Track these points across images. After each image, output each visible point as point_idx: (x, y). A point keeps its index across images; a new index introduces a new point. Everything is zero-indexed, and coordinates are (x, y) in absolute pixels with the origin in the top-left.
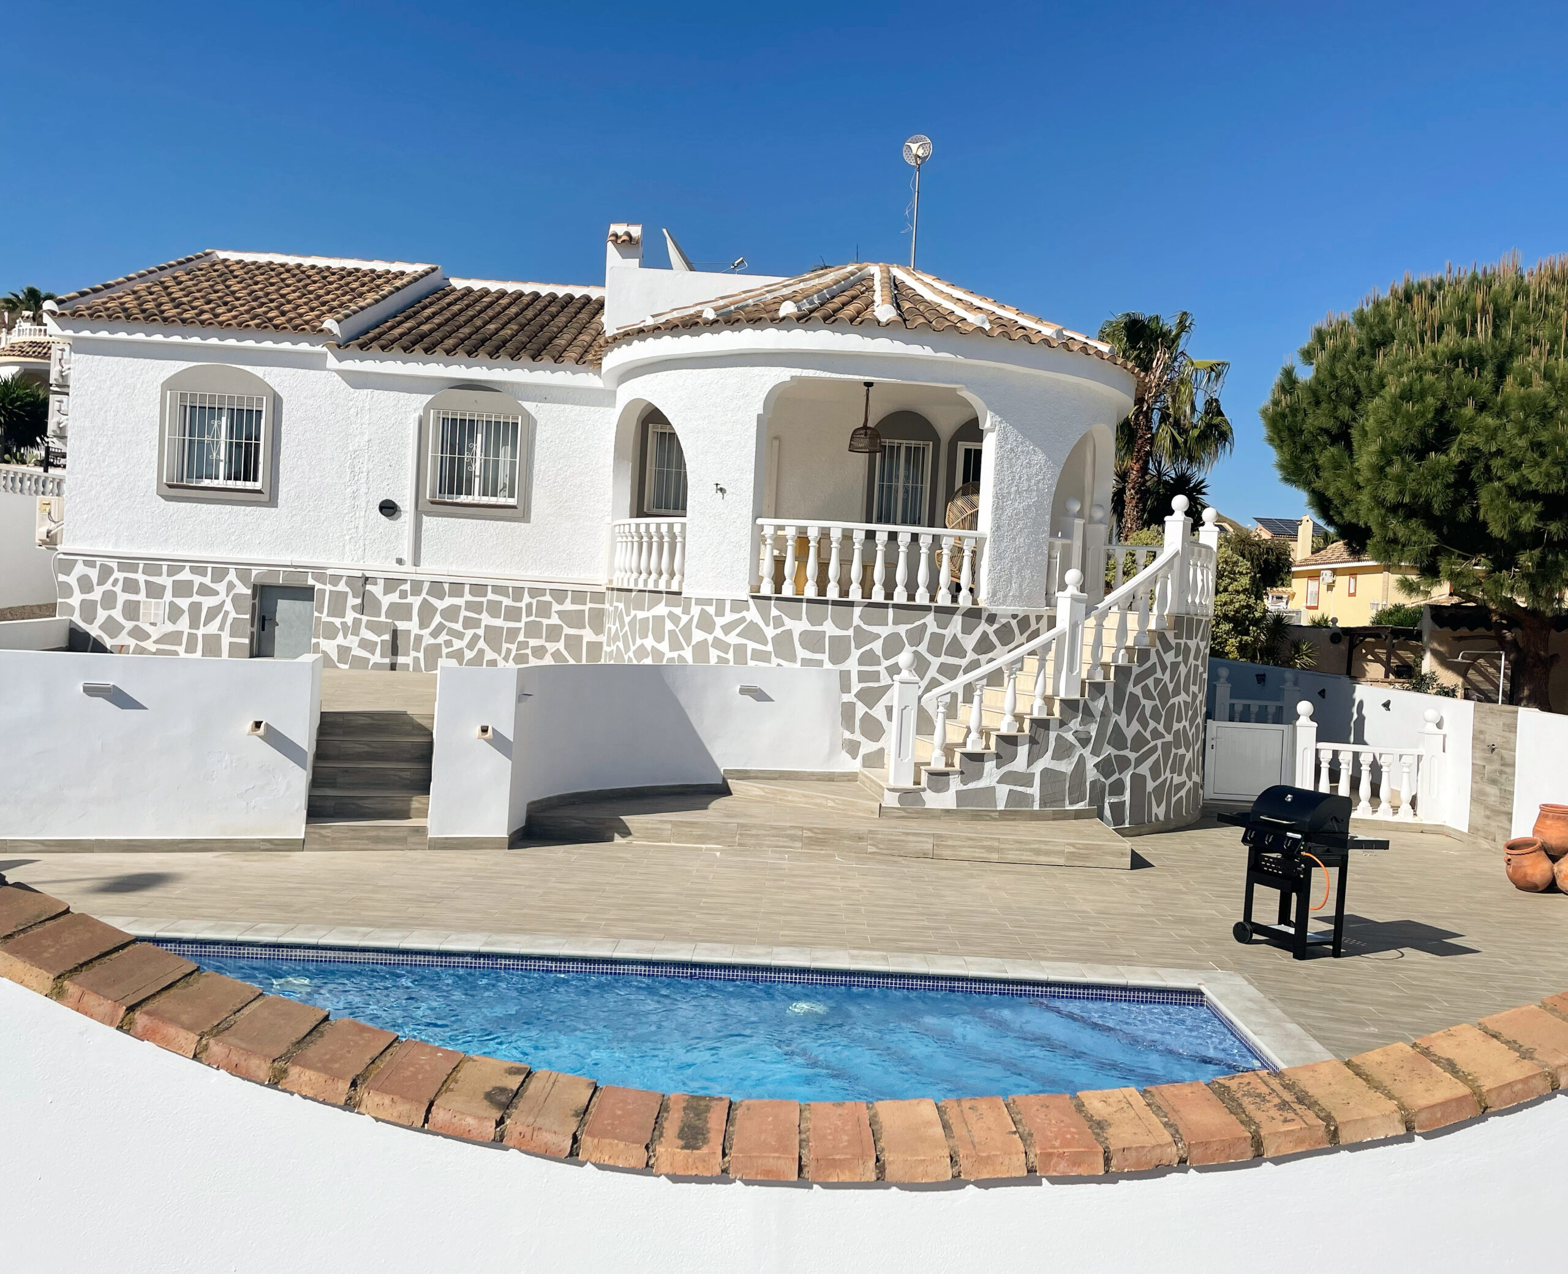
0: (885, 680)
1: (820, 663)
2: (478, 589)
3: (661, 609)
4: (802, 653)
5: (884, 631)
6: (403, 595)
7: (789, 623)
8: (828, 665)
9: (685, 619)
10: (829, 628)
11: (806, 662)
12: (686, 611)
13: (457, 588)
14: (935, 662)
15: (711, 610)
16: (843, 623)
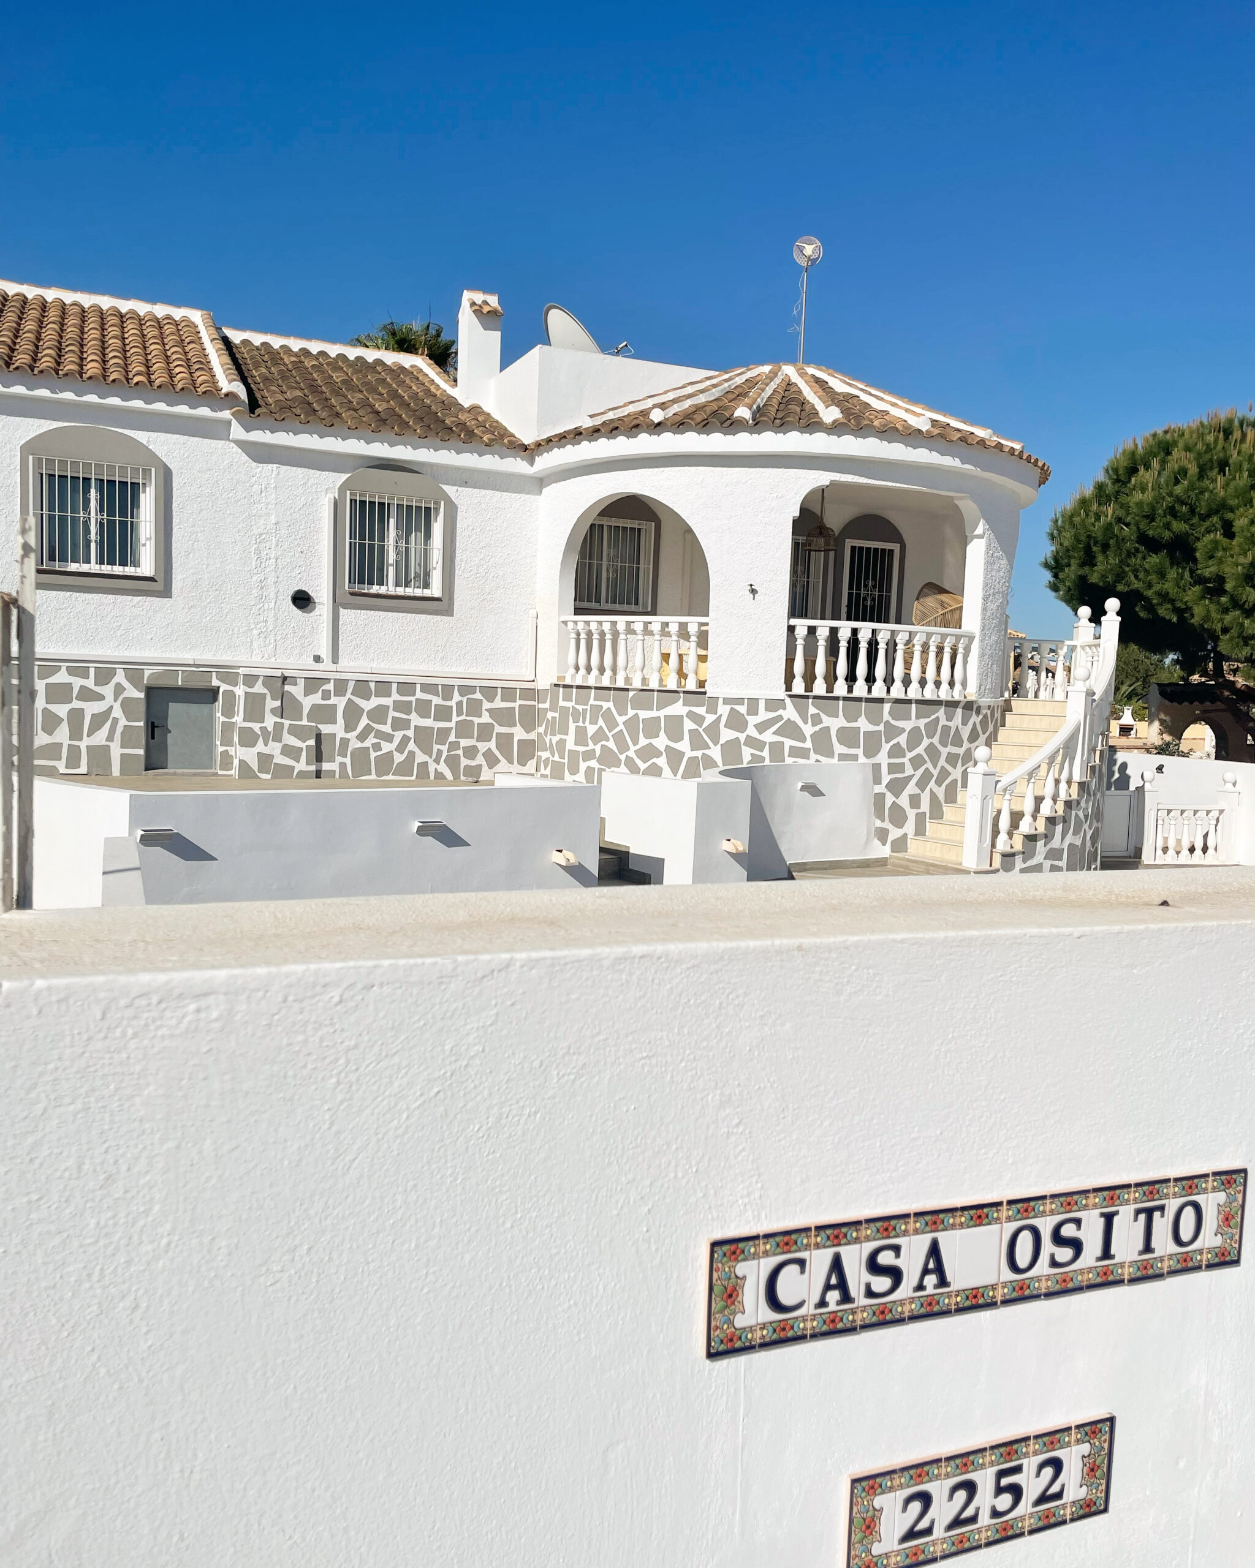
0: (909, 770)
1: (855, 758)
2: (406, 688)
3: (678, 708)
4: (839, 749)
5: (907, 725)
6: (326, 695)
7: (827, 721)
8: (862, 759)
9: (710, 719)
10: (863, 724)
11: (843, 757)
12: (712, 709)
13: (384, 688)
14: (945, 751)
15: (742, 709)
16: (874, 719)
